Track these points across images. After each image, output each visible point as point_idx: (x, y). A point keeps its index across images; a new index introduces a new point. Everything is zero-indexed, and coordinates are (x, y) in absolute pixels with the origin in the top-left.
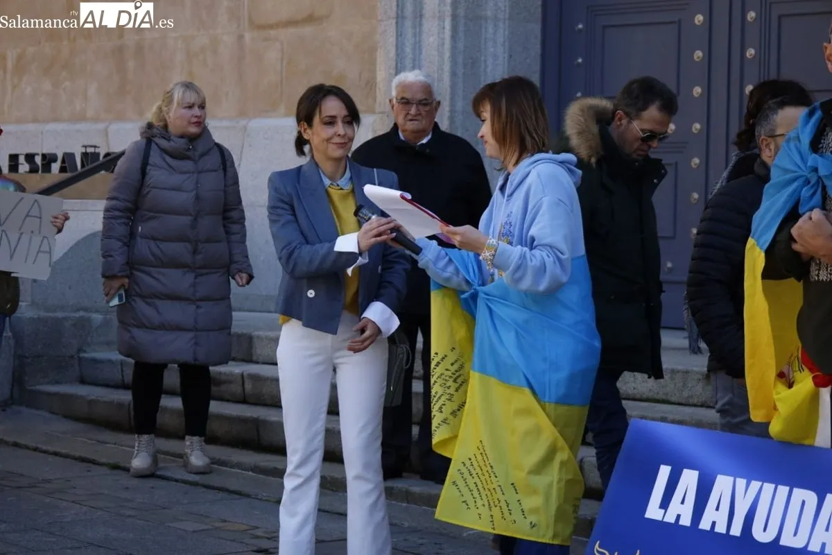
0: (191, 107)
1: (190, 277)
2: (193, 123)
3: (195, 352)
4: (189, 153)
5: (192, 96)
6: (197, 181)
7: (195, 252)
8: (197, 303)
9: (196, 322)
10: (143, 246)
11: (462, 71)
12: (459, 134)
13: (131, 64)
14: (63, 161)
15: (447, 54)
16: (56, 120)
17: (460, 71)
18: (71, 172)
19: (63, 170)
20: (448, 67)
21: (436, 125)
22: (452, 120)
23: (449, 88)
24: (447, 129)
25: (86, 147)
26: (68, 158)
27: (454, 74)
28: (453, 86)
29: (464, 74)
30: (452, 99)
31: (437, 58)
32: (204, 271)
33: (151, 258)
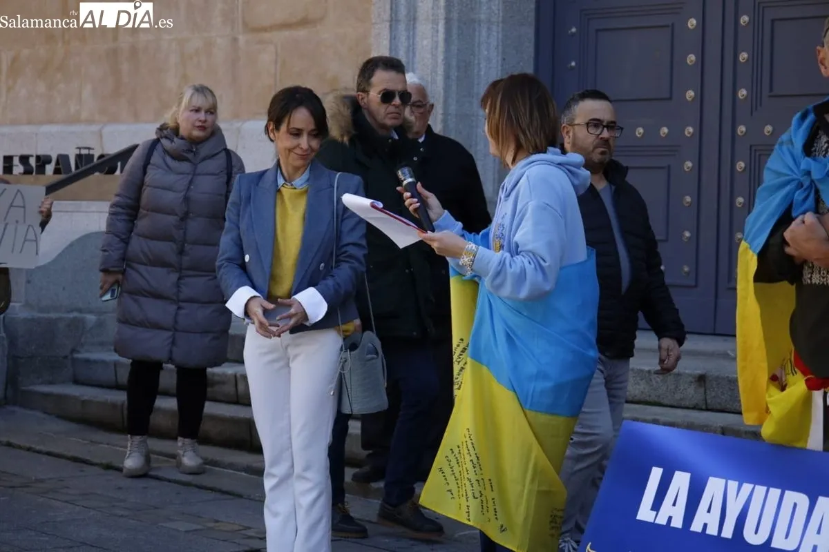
0: (198, 110)
1: (174, 277)
2: (198, 127)
3: (171, 352)
4: (190, 156)
5: (199, 101)
6: (191, 182)
7: (181, 252)
8: (181, 304)
9: (176, 322)
10: (136, 244)
11: (456, 74)
13: (125, 67)
14: (58, 163)
15: (441, 57)
16: (51, 122)
17: (454, 74)
18: (65, 173)
19: (57, 171)
20: (442, 70)
21: (429, 128)
22: (445, 121)
23: (442, 91)
24: (440, 132)
25: (80, 148)
26: (63, 160)
27: (447, 77)
28: (447, 88)
29: (457, 77)
30: (446, 101)
31: (430, 60)
32: (191, 273)
33: (141, 256)
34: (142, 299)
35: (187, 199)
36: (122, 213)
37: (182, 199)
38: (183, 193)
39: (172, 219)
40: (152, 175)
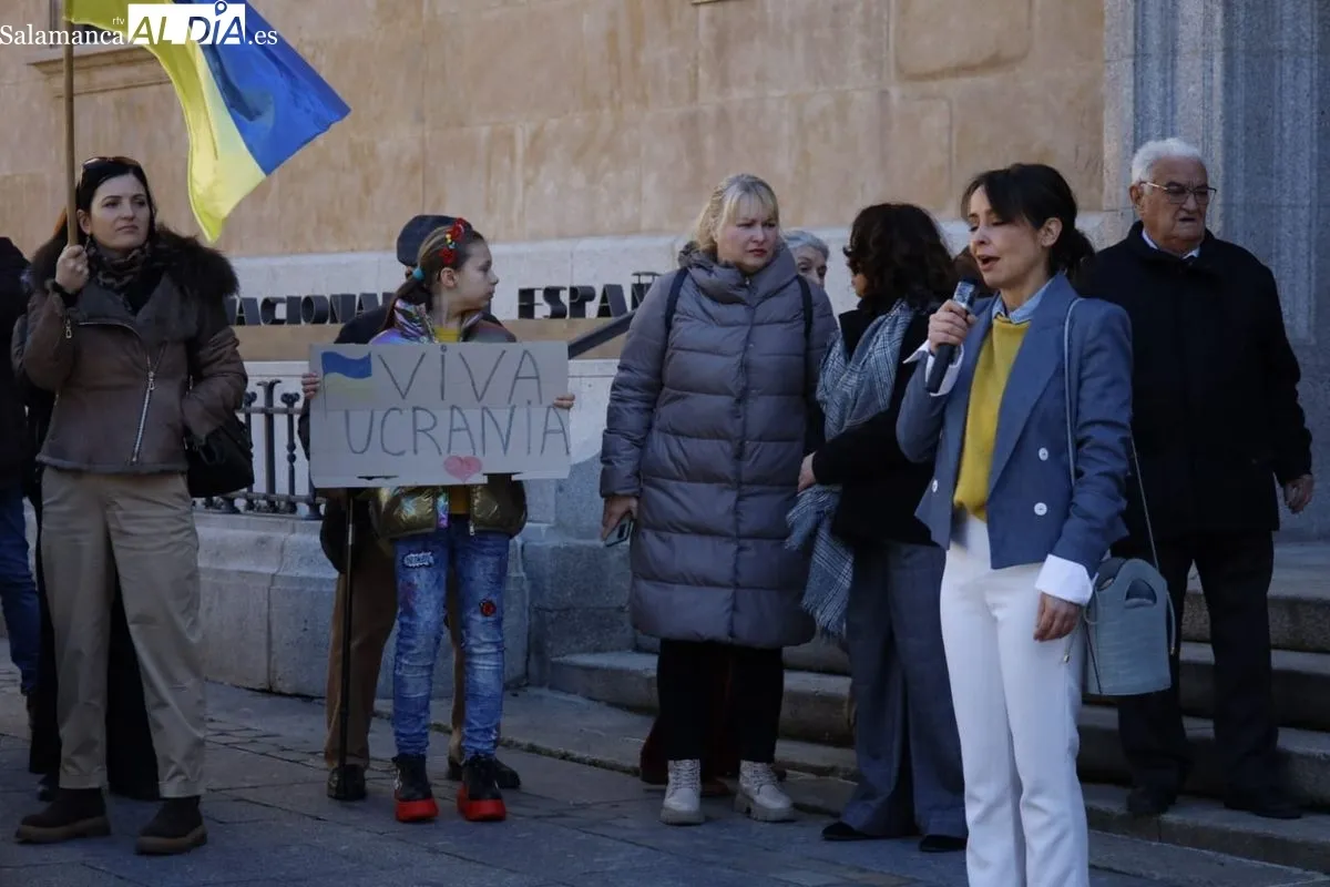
0: (749, 225)
1: (729, 498)
2: (751, 251)
3: (731, 623)
4: (742, 294)
5: (752, 208)
6: (748, 339)
7: (739, 456)
8: (742, 542)
9: (736, 572)
10: (660, 446)
11: (1244, 138)
12: (1239, 243)
13: (710, 142)
14: (604, 299)
15: (1218, 113)
16: (594, 233)
17: (1239, 139)
18: (616, 315)
19: (603, 312)
20: (1220, 133)
22: (1227, 218)
23: (1221, 168)
25: (638, 275)
26: (612, 292)
27: (1228, 144)
28: (1229, 163)
29: (1246, 142)
30: (1227, 184)
31: (1201, 118)
32: (756, 489)
33: (671, 465)
34: (676, 538)
35: (745, 367)
36: (634, 398)
37: (735, 369)
38: (739, 357)
39: (723, 402)
40: (684, 330)
